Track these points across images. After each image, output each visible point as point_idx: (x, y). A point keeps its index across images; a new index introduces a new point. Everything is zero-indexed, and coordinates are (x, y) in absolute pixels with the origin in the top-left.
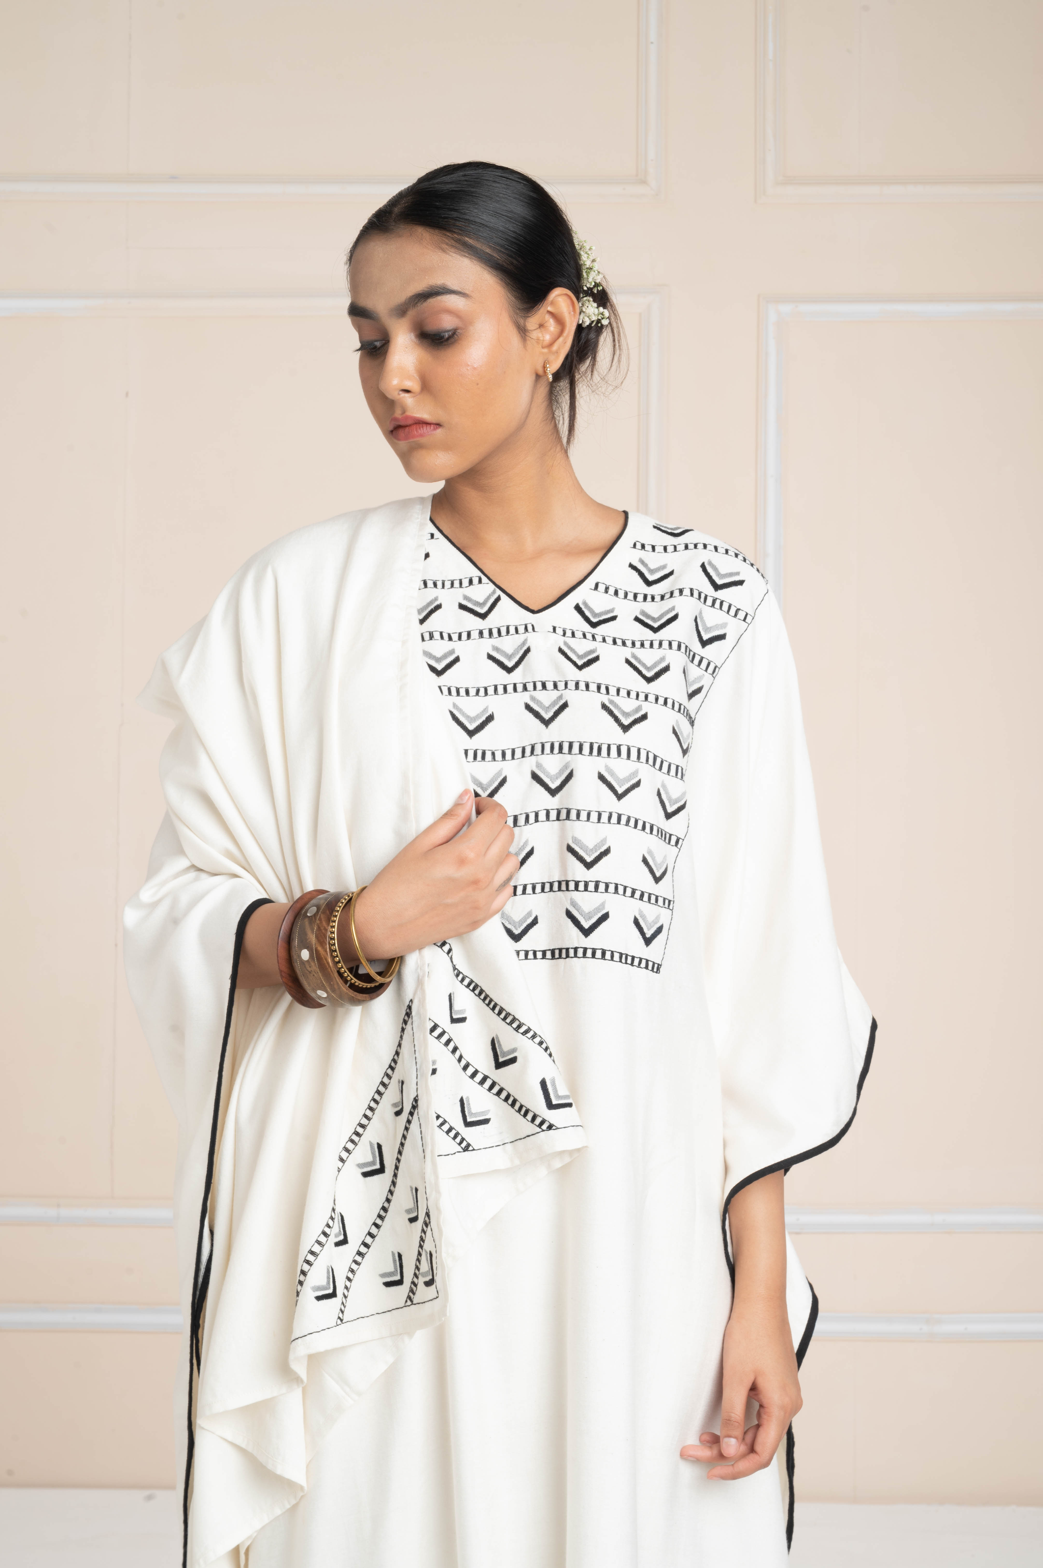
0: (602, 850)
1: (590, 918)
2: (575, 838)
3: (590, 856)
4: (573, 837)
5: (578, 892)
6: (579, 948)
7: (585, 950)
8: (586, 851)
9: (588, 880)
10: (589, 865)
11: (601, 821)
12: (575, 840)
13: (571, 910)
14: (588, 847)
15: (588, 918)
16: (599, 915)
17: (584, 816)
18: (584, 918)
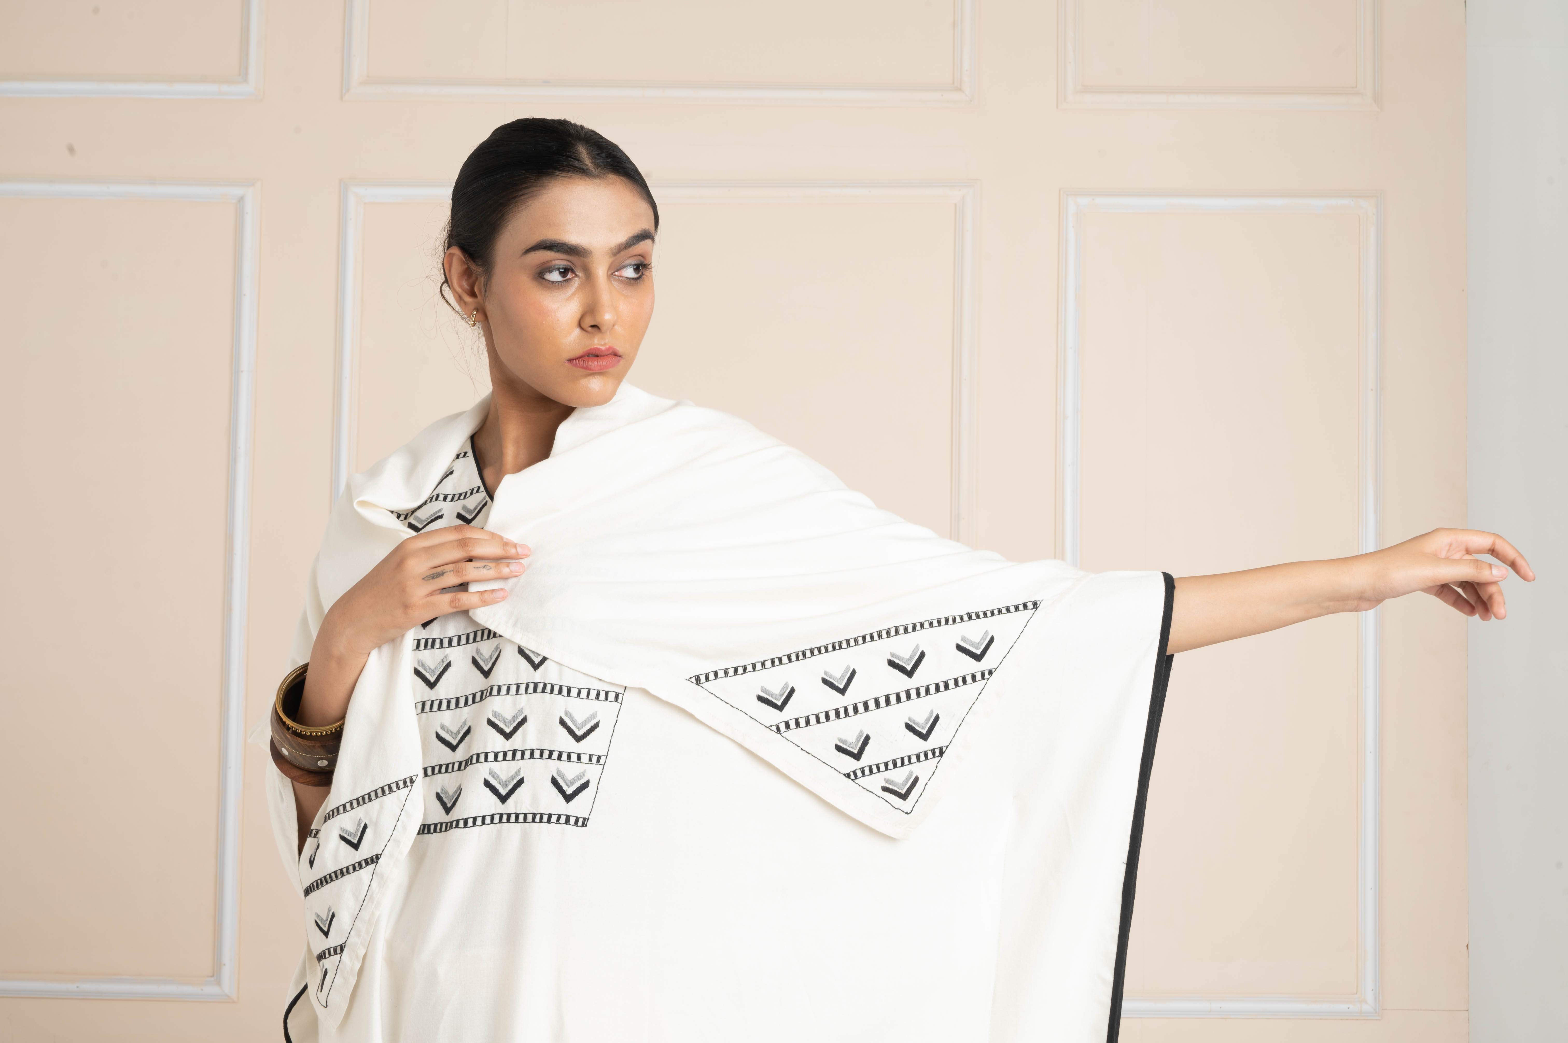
0: (519, 720)
1: (507, 785)
2: (495, 711)
3: (508, 727)
4: (493, 711)
5: (497, 762)
6: (495, 814)
7: (501, 815)
8: (505, 723)
9: (506, 750)
10: (508, 736)
11: (519, 693)
12: (495, 714)
13: (489, 780)
14: (506, 719)
15: (505, 786)
16: (515, 781)
17: (504, 690)
18: (502, 786)
